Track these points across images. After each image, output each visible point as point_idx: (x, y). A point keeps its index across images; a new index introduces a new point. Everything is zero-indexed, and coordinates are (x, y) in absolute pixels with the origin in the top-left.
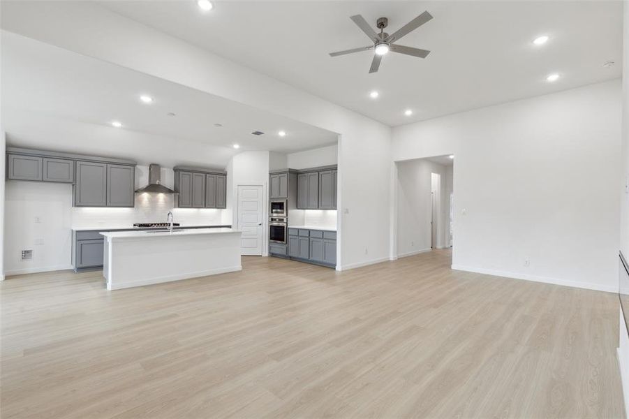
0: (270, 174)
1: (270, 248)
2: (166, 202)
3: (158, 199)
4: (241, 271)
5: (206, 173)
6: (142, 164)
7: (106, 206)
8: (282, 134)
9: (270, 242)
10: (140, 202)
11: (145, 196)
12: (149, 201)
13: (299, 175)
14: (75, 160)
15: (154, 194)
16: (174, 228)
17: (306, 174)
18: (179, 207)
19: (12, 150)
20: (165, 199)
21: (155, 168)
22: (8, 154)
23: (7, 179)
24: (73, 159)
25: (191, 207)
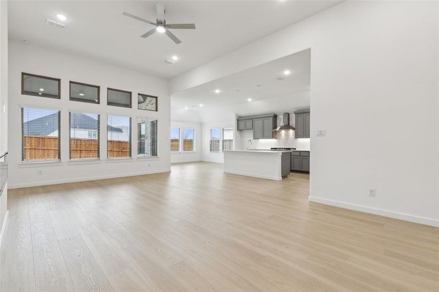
2: (293, 135)
3: (289, 133)
6: (280, 114)
7: (263, 138)
10: (280, 136)
11: (283, 132)
12: (285, 135)
15: (287, 130)
18: (296, 138)
22: (238, 120)
23: (238, 130)
24: (252, 118)
25: (304, 137)
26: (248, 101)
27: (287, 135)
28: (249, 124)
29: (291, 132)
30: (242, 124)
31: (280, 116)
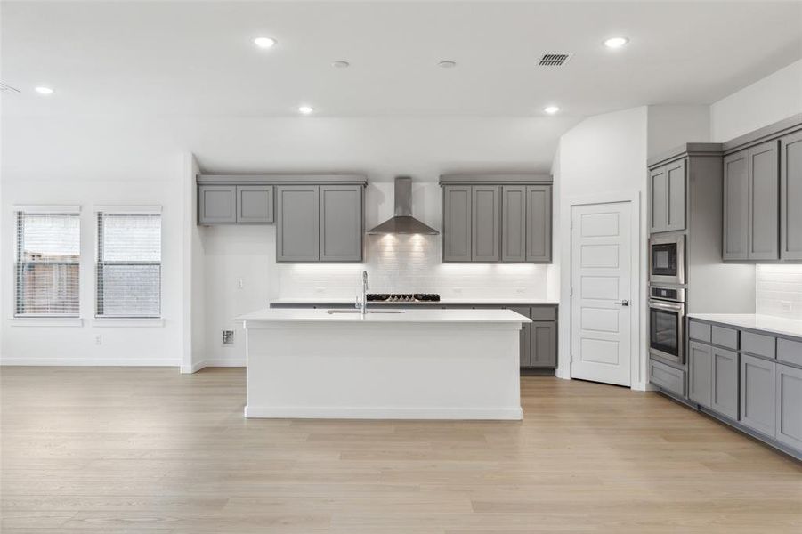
0: (651, 168)
1: (652, 371)
2: (426, 252)
3: (411, 246)
4: (521, 420)
5: (502, 184)
6: (379, 179)
7: (320, 261)
8: (615, 43)
9: (651, 357)
10: (379, 252)
11: (389, 240)
12: (395, 251)
13: (727, 159)
14: (274, 185)
15: (403, 236)
16: (368, 306)
17: (744, 153)
18: (445, 261)
19: (205, 180)
20: (424, 246)
21: (404, 185)
22: (199, 184)
23: (199, 223)
24: (273, 183)
25: (471, 262)
26: (298, 115)
27: (403, 252)
28: (258, 201)
29: (417, 240)
30: (220, 201)
31: (377, 185)
